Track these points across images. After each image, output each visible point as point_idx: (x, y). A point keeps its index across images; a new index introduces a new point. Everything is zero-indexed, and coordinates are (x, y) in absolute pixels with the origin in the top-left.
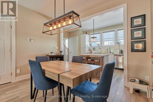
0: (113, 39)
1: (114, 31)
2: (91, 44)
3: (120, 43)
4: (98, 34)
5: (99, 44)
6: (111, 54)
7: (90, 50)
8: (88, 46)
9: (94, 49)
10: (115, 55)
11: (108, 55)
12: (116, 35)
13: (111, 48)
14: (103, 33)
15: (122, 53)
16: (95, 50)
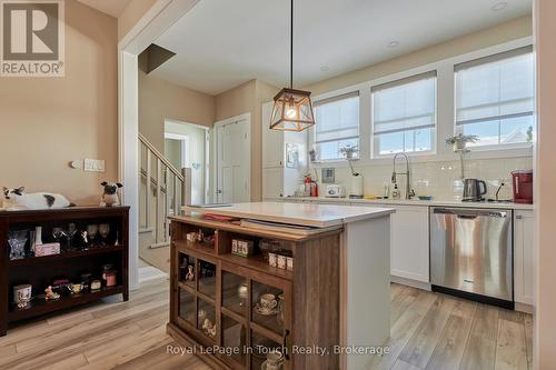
0: (427, 121)
1: (434, 73)
2: (312, 153)
3: (470, 138)
4: (350, 100)
5: (349, 152)
6: (415, 200)
7: (308, 180)
8: (303, 159)
9: (329, 174)
10: (439, 210)
11: (386, 216)
12: (445, 97)
13: (414, 172)
14: (373, 89)
15: (478, 197)
16: (333, 182)
